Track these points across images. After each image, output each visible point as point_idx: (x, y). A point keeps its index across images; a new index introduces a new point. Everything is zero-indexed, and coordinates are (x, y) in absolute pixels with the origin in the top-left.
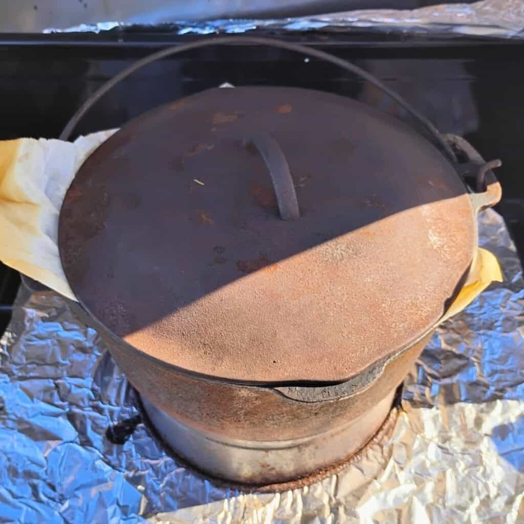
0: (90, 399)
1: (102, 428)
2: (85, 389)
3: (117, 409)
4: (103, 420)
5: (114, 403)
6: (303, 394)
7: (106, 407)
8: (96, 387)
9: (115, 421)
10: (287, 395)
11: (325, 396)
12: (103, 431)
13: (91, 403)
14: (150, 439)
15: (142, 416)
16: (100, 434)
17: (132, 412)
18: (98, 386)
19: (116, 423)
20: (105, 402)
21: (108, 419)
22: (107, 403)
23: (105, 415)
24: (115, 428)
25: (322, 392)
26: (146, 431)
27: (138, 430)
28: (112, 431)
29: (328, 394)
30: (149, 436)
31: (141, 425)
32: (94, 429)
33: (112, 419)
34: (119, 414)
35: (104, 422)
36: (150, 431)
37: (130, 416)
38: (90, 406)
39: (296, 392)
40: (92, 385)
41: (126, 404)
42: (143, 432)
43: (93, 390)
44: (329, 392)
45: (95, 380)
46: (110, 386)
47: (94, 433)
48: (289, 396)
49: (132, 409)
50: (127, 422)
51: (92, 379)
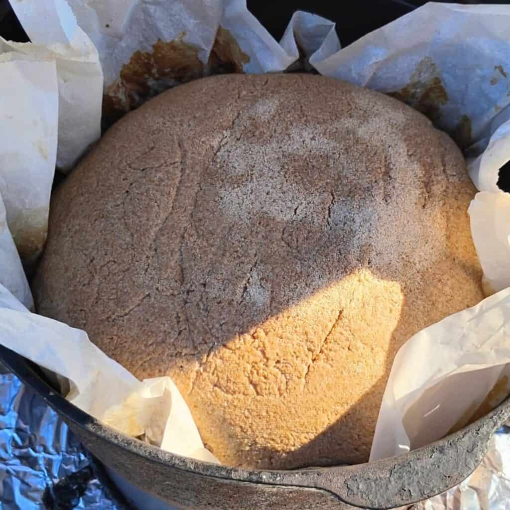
0: (16, 446)
1: (37, 490)
2: (6, 431)
3: (57, 458)
4: (37, 476)
5: (51, 450)
6: (370, 497)
7: (41, 455)
8: (23, 426)
9: (55, 478)
10: (347, 499)
11: (404, 498)
12: (38, 496)
13: (17, 452)
14: (108, 502)
15: (94, 466)
16: (34, 500)
17: (80, 461)
18: (26, 424)
19: (56, 481)
20: (37, 448)
21: (44, 475)
22: (42, 449)
23: (41, 470)
24: (56, 487)
25: (400, 491)
26: (103, 490)
27: (90, 490)
28: (52, 492)
29: (408, 494)
30: (107, 497)
31: (95, 481)
32: (23, 493)
33: (51, 476)
34: (61, 466)
35: (39, 480)
36: (108, 491)
37: (76, 467)
38: (16, 457)
39: (359, 494)
40: (17, 423)
41: (70, 450)
42: (99, 492)
43: (18, 430)
44: (410, 491)
45: (21, 415)
46: (44, 423)
47: (25, 500)
48: (350, 501)
49: (79, 457)
50: (72, 477)
51: (16, 414)
